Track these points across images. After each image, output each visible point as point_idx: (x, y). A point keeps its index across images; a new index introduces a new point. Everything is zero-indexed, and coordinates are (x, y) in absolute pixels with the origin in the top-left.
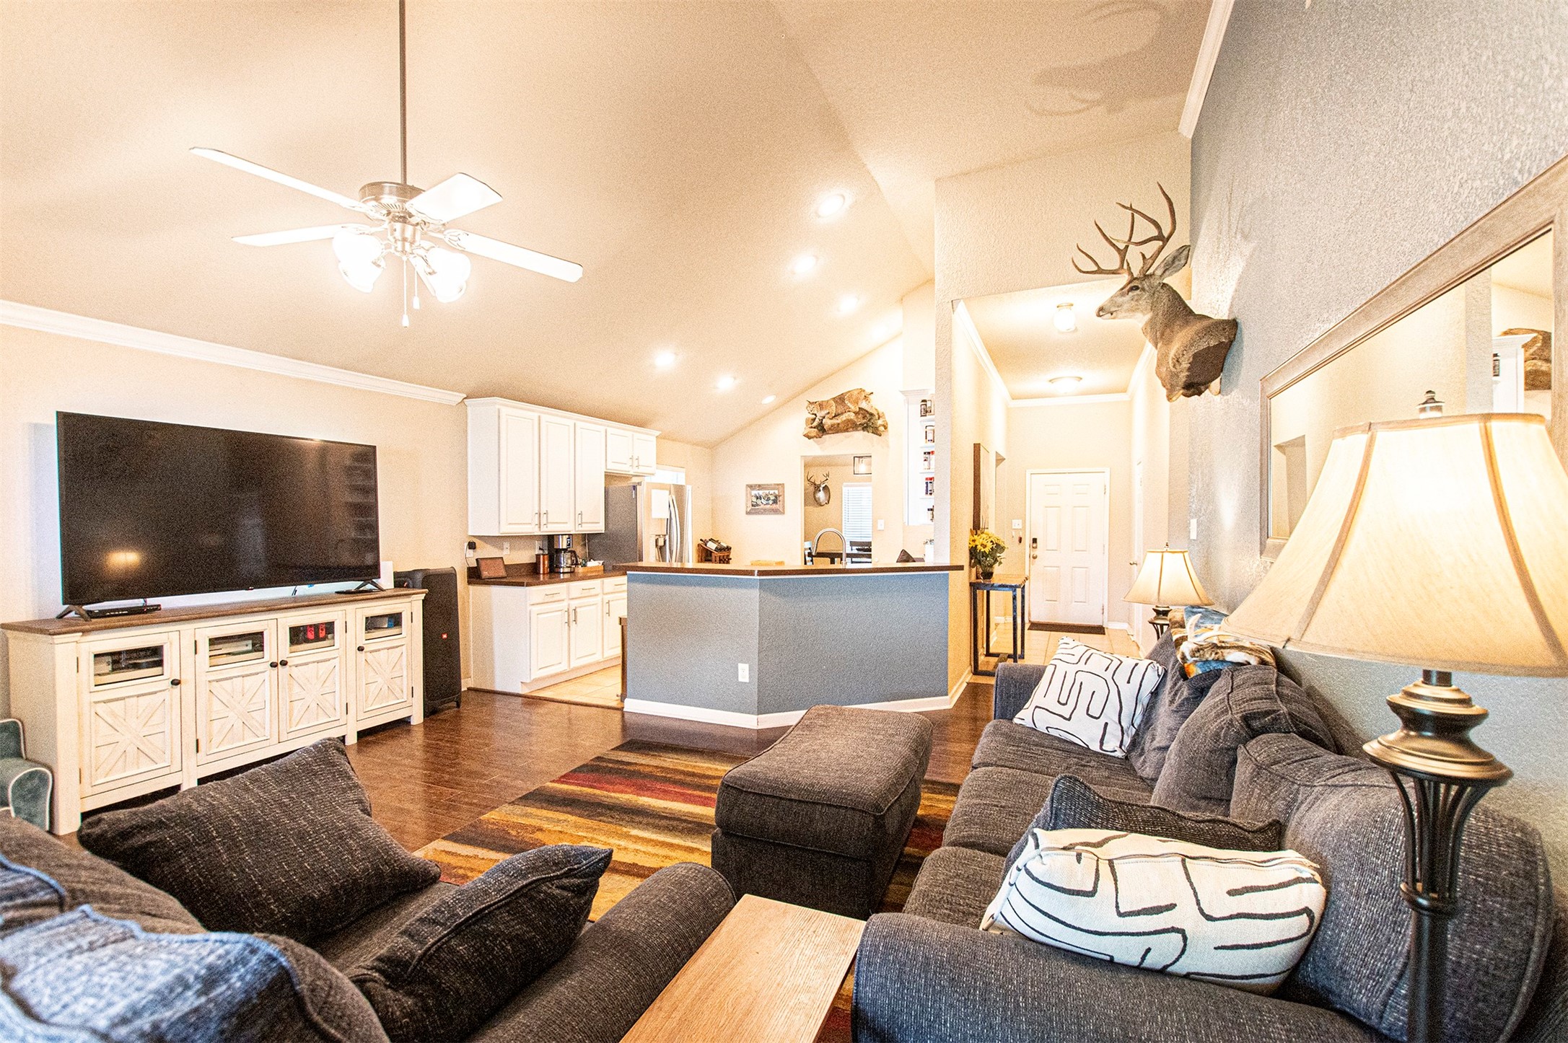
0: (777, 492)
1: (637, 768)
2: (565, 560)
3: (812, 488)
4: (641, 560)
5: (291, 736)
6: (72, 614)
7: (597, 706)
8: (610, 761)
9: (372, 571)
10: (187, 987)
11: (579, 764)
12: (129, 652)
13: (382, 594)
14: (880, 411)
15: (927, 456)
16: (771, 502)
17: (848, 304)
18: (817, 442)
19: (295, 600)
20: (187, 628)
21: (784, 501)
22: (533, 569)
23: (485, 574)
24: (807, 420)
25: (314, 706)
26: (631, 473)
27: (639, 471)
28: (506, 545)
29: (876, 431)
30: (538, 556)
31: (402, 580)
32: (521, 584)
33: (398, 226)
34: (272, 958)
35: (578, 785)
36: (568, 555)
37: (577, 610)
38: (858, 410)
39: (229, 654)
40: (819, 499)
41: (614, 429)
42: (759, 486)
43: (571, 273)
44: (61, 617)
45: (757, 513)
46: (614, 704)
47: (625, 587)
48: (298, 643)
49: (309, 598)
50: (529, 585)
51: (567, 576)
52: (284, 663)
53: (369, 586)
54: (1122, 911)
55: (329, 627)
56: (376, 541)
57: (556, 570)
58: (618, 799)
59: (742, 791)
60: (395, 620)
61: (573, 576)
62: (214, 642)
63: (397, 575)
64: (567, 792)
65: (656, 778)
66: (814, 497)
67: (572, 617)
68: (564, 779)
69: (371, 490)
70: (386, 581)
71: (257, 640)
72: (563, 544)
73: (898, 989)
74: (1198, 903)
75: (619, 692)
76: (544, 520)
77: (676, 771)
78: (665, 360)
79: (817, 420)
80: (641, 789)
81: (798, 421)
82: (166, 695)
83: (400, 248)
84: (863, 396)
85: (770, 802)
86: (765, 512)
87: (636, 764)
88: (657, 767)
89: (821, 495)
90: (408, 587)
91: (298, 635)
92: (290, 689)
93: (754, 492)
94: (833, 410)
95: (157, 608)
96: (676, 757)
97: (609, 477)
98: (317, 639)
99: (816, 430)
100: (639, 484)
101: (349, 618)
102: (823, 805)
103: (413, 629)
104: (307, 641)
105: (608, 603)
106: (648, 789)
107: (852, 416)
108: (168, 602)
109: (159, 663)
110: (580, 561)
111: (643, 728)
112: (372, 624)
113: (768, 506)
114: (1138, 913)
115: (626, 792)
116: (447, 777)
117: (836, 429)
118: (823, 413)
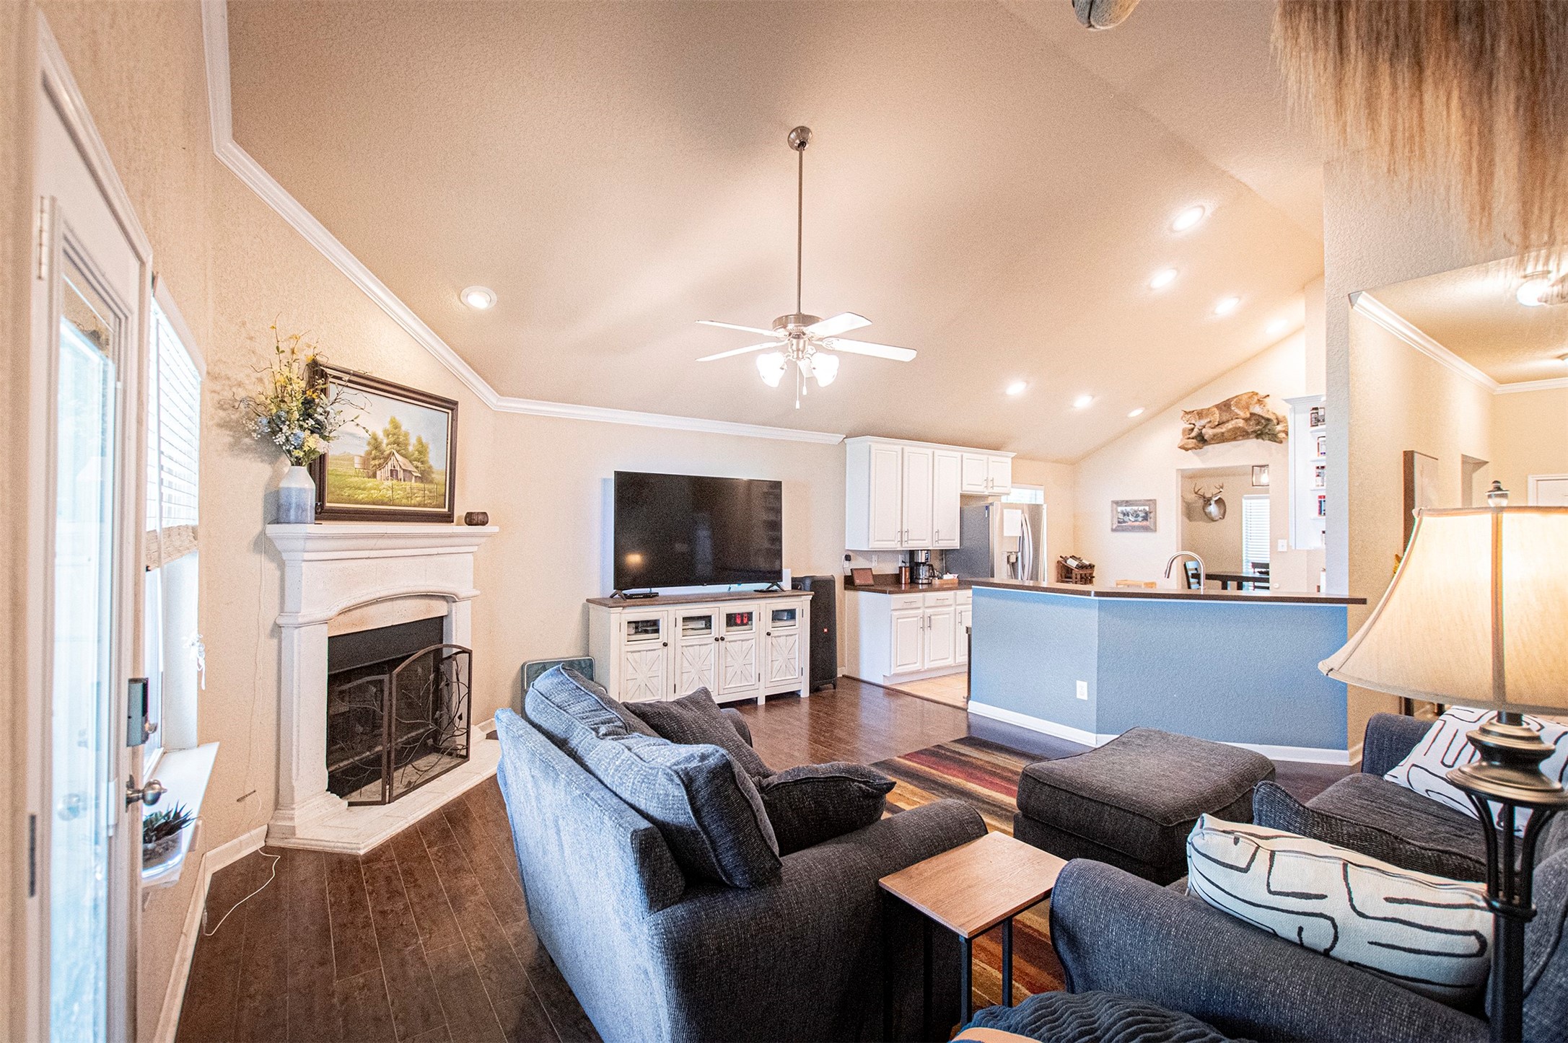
0: (1147, 508)
1: (970, 760)
2: (923, 573)
3: (1201, 502)
4: (993, 576)
5: (726, 691)
6: (617, 596)
7: (945, 704)
8: (948, 750)
9: (776, 576)
10: (695, 758)
11: (923, 747)
12: (642, 622)
13: (784, 594)
14: (1280, 416)
15: (1320, 471)
16: (1140, 519)
17: (1226, 306)
18: (1197, 454)
19: (730, 594)
20: (671, 608)
21: (1155, 518)
22: (897, 578)
23: (857, 582)
24: (1184, 431)
25: (739, 672)
26: (986, 493)
27: (994, 491)
28: (874, 557)
29: (1274, 438)
30: (901, 568)
31: (797, 584)
32: (884, 592)
33: (795, 341)
34: (723, 755)
35: (918, 763)
36: (926, 568)
37: (932, 617)
38: (1248, 415)
39: (692, 629)
40: (1210, 513)
41: (970, 455)
42: (1127, 502)
43: (907, 355)
44: (612, 597)
45: (1124, 530)
46: (960, 704)
47: (970, 600)
48: (731, 626)
49: (739, 593)
50: (891, 593)
51: (925, 587)
52: (723, 639)
53: (775, 587)
54: (1272, 889)
55: (750, 615)
56: (780, 551)
57: (916, 581)
58: (950, 780)
59: (1039, 782)
60: (791, 614)
61: (930, 587)
62: (685, 619)
63: (794, 580)
64: (909, 766)
65: (986, 771)
66: (1205, 513)
67: (928, 623)
68: (909, 756)
69: (778, 511)
70: (786, 584)
71: (707, 619)
72: (921, 558)
73: (1081, 902)
74: (1351, 900)
75: (966, 695)
76: (905, 538)
77: (1004, 769)
78: (1016, 388)
79: (1196, 430)
80: (970, 777)
81: (1173, 432)
82: (659, 652)
83: (795, 357)
84: (1256, 400)
85: (1064, 796)
86: (1133, 529)
87: (970, 757)
88: (987, 762)
89: (1213, 509)
90: (800, 589)
91: (732, 620)
92: (726, 659)
93: (1120, 509)
94: (1216, 417)
95: (656, 595)
96: (1008, 757)
97: (965, 498)
98: (742, 624)
99: (1194, 441)
100: (992, 504)
101: (762, 609)
102: (1111, 806)
103: (803, 623)
104: (736, 625)
105: (961, 613)
106: (977, 778)
107: (1241, 423)
108: (663, 591)
109: (657, 631)
110: (936, 573)
111: (982, 729)
112: (777, 616)
113: (1137, 523)
114: (1287, 894)
115: (958, 777)
116: (822, 739)
117: (1221, 439)
118: (1203, 422)
